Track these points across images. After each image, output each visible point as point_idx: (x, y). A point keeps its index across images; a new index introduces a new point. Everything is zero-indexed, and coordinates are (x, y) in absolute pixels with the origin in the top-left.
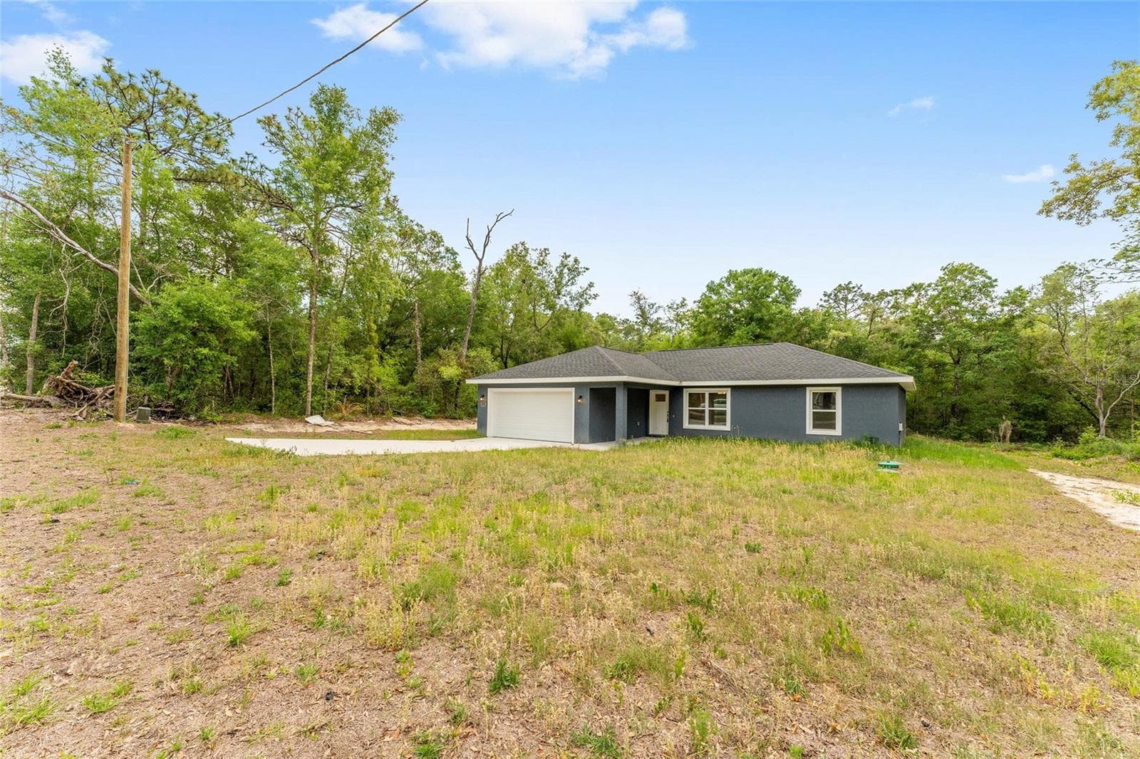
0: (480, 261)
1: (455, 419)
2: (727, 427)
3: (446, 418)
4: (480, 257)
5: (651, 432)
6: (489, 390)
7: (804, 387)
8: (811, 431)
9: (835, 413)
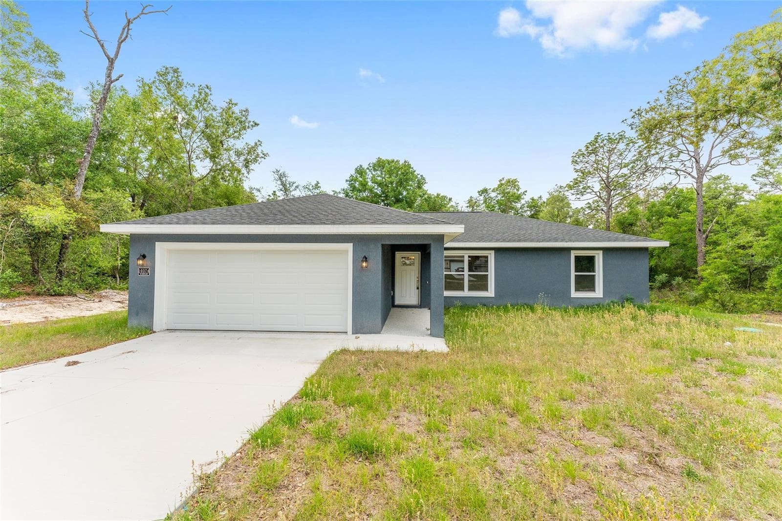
0: (112, 62)
1: (61, 295)
2: (491, 293)
3: (38, 294)
4: (112, 56)
5: (397, 303)
6: (158, 245)
7: (569, 250)
8: (574, 294)
9: (594, 276)
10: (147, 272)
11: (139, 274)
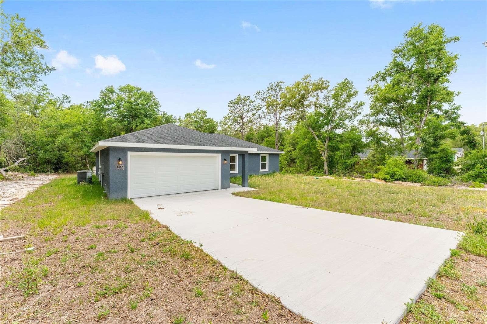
2: (237, 171)
6: (129, 153)
7: (260, 154)
8: (261, 170)
9: (266, 163)
10: (122, 168)
11: (117, 169)
